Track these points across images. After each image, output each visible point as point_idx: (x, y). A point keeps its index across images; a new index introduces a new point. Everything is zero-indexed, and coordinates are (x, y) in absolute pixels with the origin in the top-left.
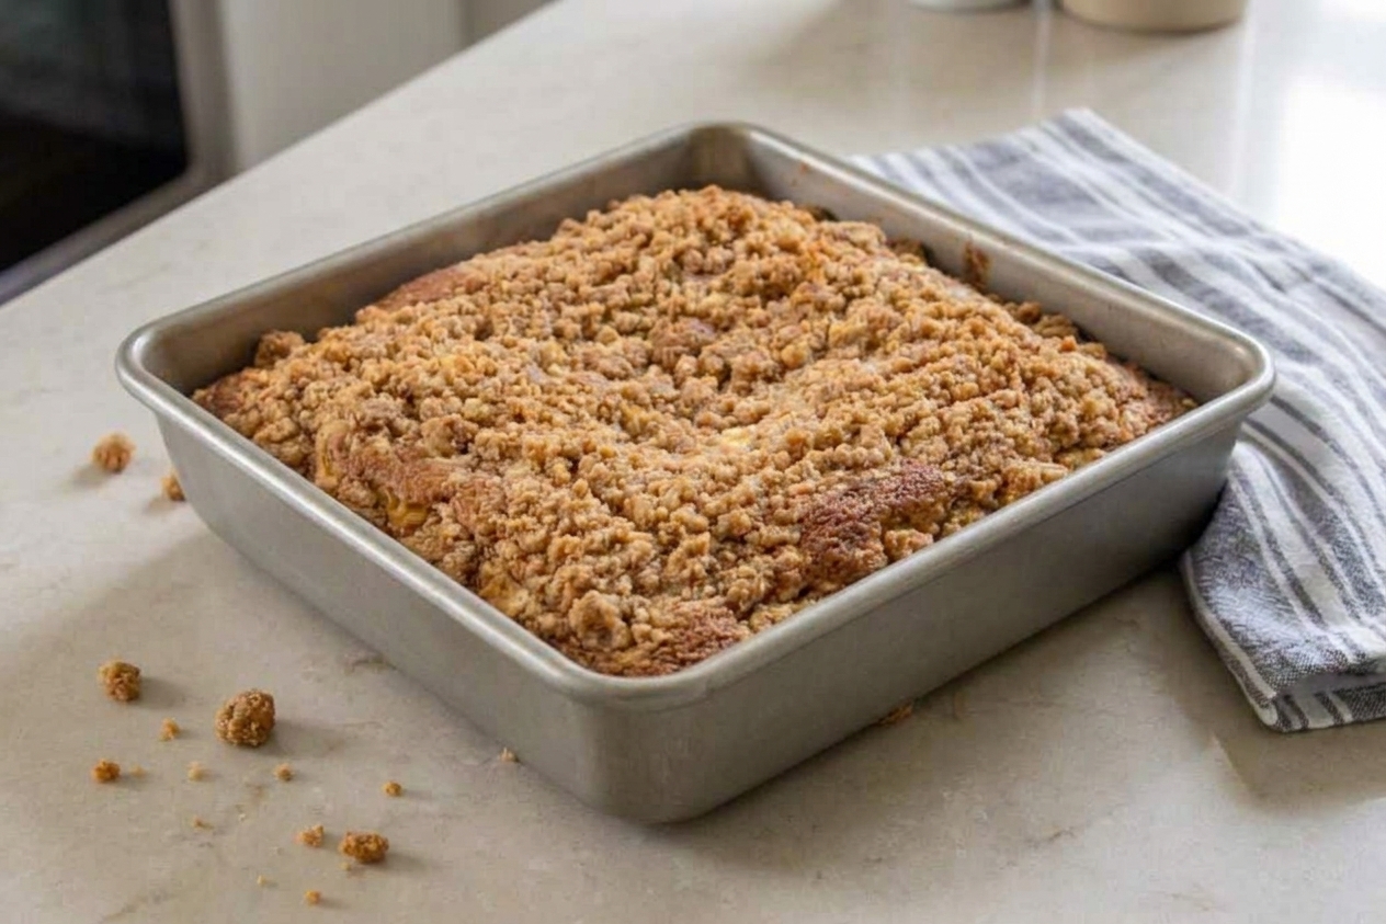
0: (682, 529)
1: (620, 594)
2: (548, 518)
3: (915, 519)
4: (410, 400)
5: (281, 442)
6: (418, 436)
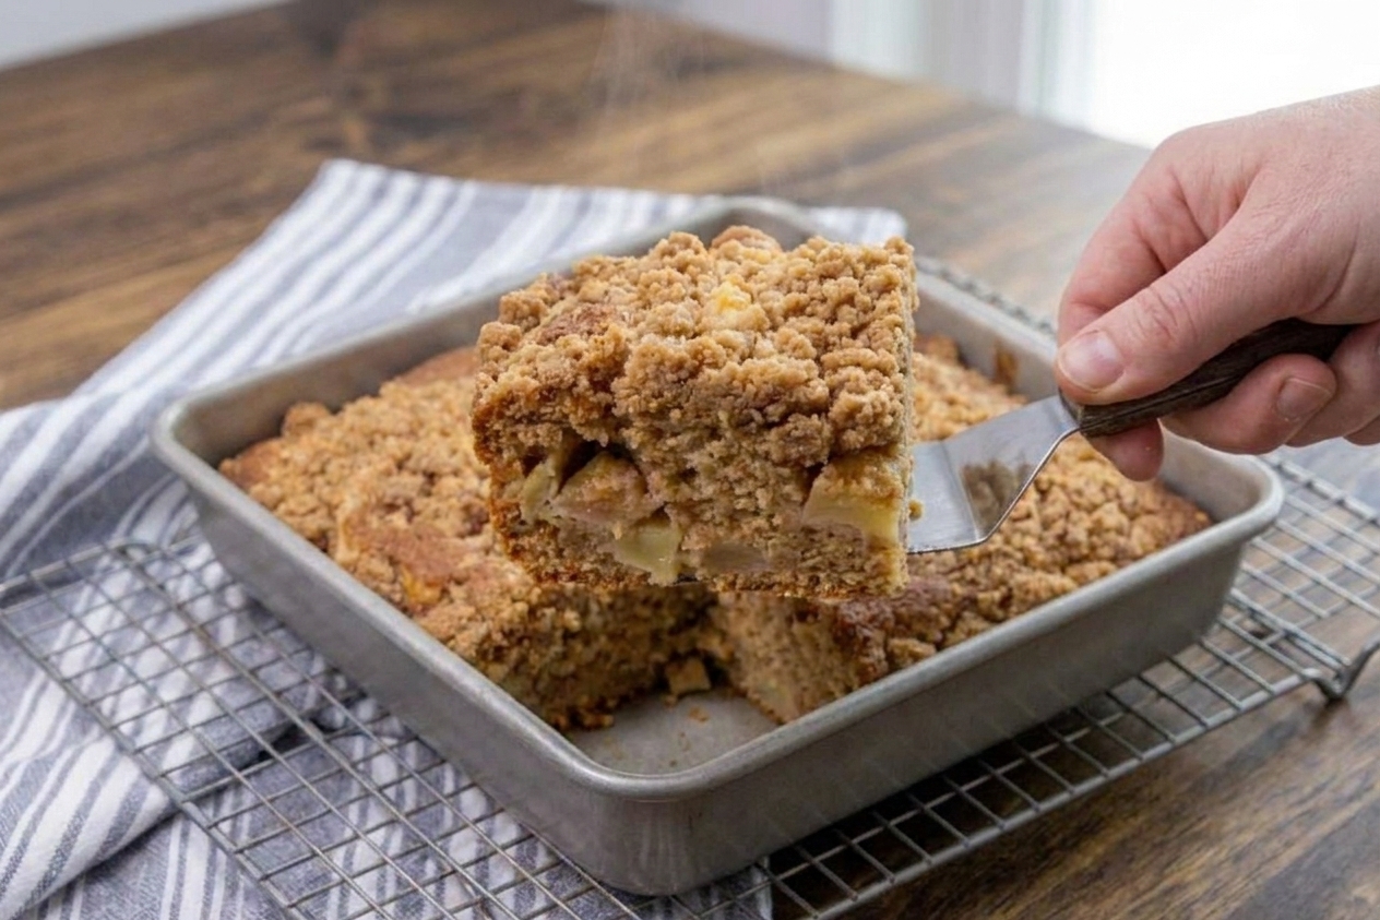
3: (918, 627)
4: (431, 477)
5: (304, 515)
6: (436, 515)
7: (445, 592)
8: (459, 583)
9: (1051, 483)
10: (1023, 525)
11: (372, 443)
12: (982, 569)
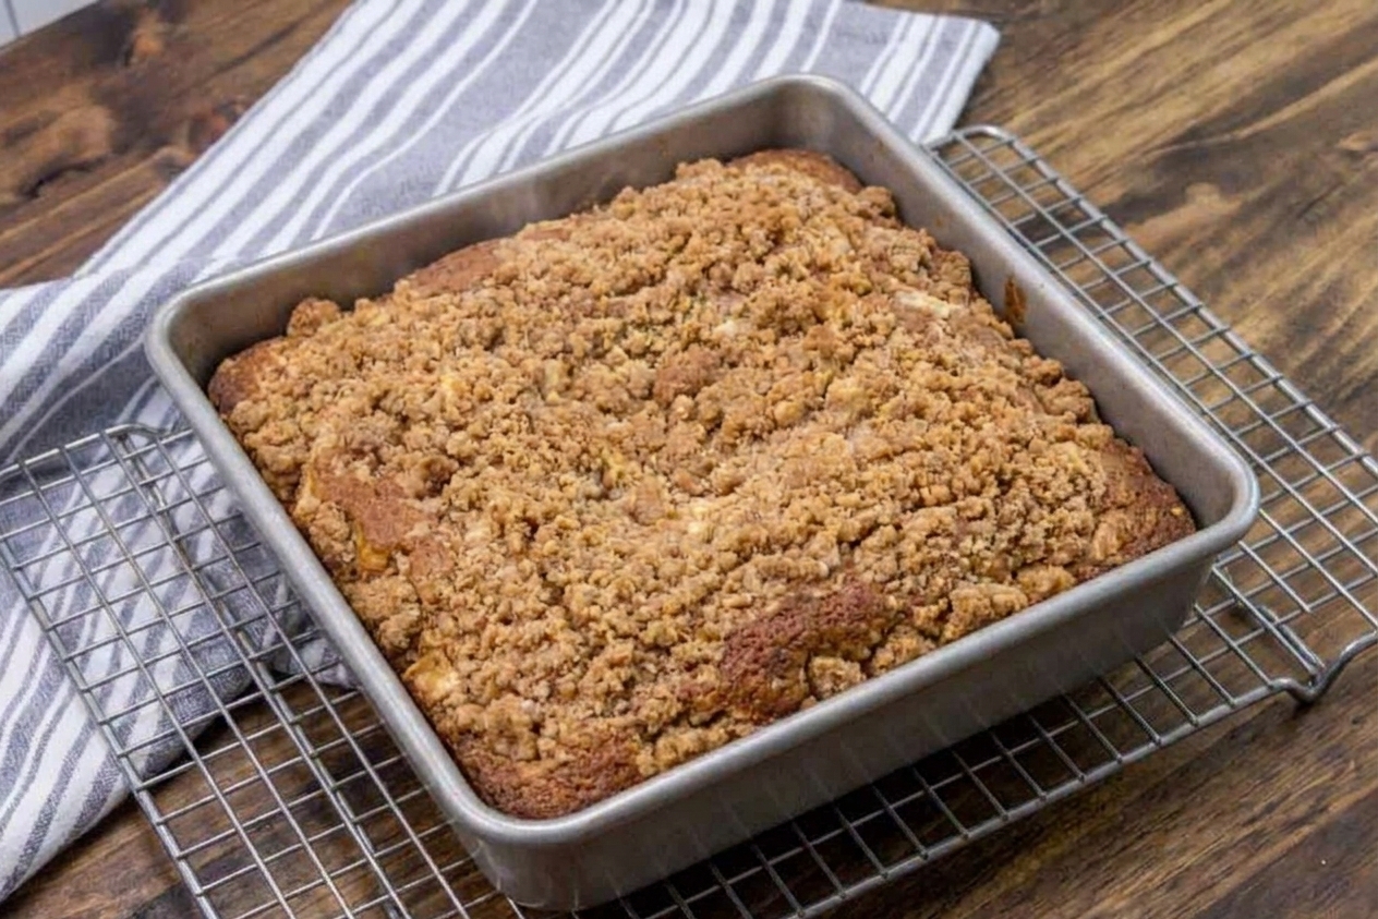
0: (610, 634)
1: (536, 700)
2: (489, 600)
3: (845, 645)
4: (405, 421)
5: (280, 445)
6: (400, 468)
7: (391, 560)
8: (406, 553)
9: (1016, 473)
10: (975, 525)
11: (360, 366)
12: (922, 578)
